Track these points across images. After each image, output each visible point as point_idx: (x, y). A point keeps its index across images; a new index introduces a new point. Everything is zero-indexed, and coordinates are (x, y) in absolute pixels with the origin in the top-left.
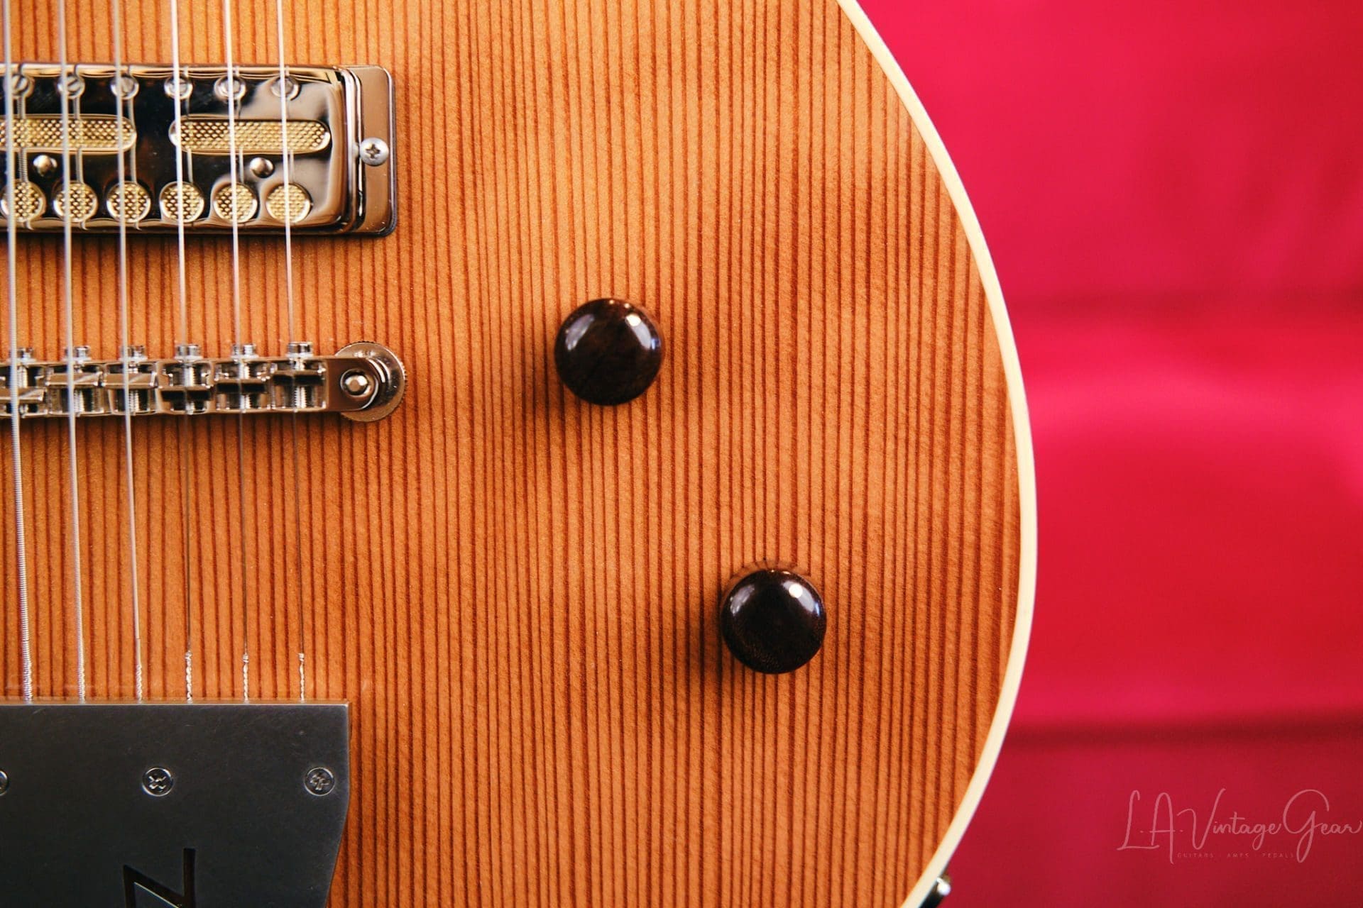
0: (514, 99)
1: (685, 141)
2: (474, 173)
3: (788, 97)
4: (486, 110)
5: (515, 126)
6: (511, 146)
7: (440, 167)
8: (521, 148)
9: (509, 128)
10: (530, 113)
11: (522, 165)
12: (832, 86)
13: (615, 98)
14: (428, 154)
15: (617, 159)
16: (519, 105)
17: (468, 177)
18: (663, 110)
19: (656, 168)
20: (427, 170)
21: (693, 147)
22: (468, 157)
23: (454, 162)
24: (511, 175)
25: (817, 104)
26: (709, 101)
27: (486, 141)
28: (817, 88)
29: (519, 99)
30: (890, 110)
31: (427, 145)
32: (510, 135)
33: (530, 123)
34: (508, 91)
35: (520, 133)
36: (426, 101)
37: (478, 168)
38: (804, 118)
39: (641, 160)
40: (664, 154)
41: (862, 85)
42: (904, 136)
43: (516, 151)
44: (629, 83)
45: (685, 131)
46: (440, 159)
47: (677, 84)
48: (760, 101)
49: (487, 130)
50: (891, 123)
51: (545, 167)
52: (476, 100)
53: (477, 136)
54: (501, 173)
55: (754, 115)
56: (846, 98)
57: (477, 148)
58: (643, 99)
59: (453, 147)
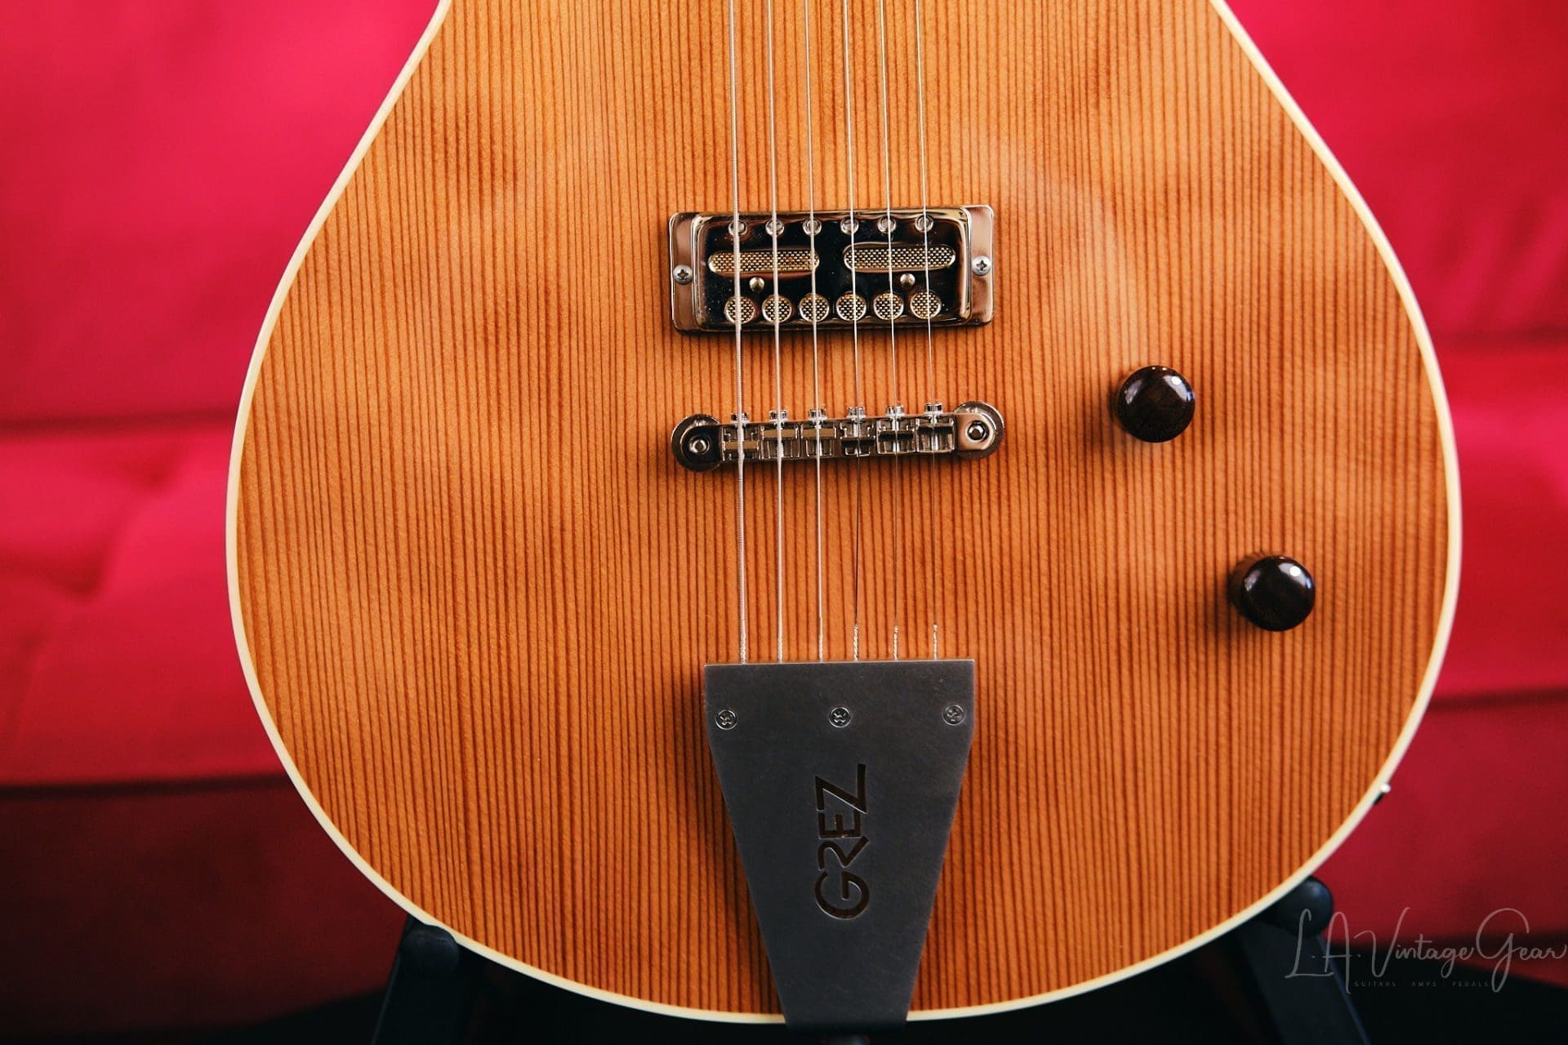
0: (1077, 224)
1: (1201, 250)
2: (1048, 277)
3: (1276, 216)
4: (1057, 234)
5: (1078, 244)
6: (1074, 258)
7: (1023, 275)
8: (1082, 259)
9: (1073, 245)
10: (1088, 234)
11: (1083, 272)
12: (1308, 207)
13: (1150, 221)
14: (1014, 266)
15: (1152, 265)
16: (1081, 228)
17: (1044, 280)
18: (1185, 228)
19: (1180, 270)
20: (1014, 276)
21: (1207, 254)
22: (1043, 267)
23: (1033, 271)
24: (1075, 279)
25: (1298, 220)
26: (1218, 221)
27: (1056, 255)
28: (1298, 210)
29: (1080, 224)
30: (1351, 223)
31: (1014, 259)
32: (1074, 250)
33: (1089, 241)
34: (1073, 218)
35: (1081, 248)
36: (1013, 227)
37: (1051, 274)
38: (1288, 232)
39: (1169, 265)
40: (1186, 260)
41: (1330, 206)
42: (1361, 242)
43: (1078, 261)
44: (1161, 210)
45: (1201, 243)
46: (1023, 269)
47: (1195, 209)
48: (1255, 219)
49: (1057, 247)
50: (1351, 233)
51: (1099, 273)
52: (1049, 226)
53: (1050, 251)
54: (1067, 277)
55: (1251, 230)
56: (1319, 216)
57: (1050, 260)
58: (1171, 221)
59: (1033, 260)
